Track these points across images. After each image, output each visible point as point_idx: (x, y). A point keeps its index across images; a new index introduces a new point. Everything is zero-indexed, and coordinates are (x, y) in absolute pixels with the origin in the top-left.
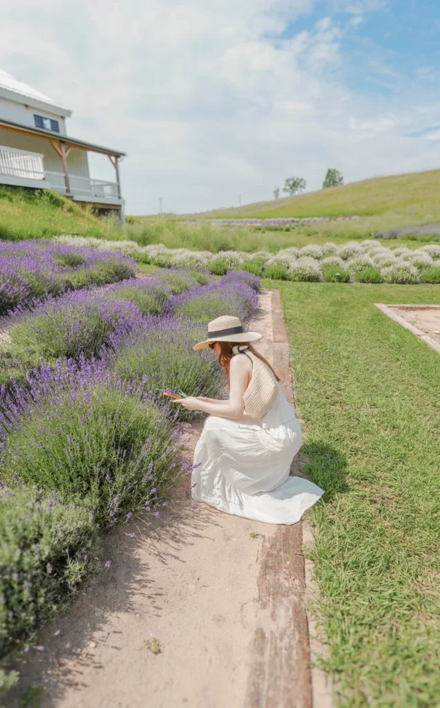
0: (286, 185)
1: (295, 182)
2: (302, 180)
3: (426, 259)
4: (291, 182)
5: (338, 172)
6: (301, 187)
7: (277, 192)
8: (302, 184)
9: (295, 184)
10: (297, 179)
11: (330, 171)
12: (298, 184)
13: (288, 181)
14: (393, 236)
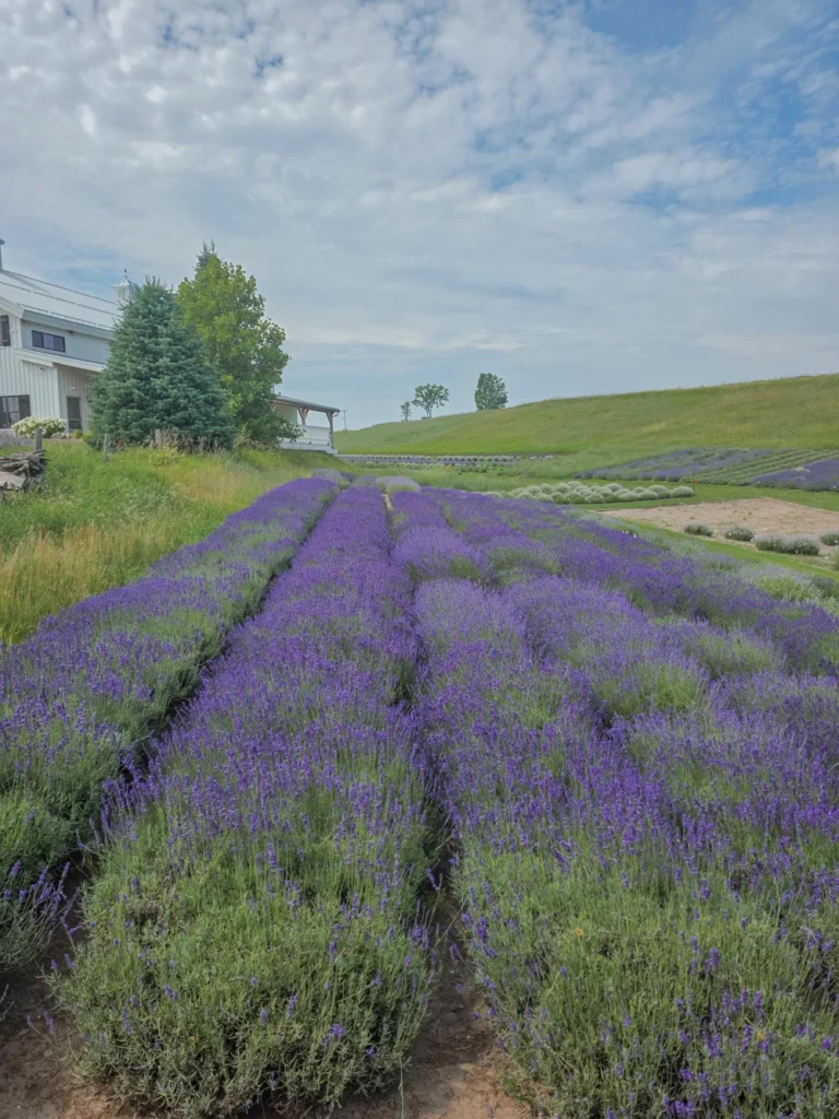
0: (417, 396)
1: (431, 391)
2: (441, 388)
3: (610, 491)
4: (424, 392)
5: (495, 378)
6: (441, 397)
7: (405, 407)
8: (442, 393)
9: (431, 395)
10: (434, 387)
11: (483, 376)
12: (436, 393)
13: (419, 390)
14: (589, 476)
